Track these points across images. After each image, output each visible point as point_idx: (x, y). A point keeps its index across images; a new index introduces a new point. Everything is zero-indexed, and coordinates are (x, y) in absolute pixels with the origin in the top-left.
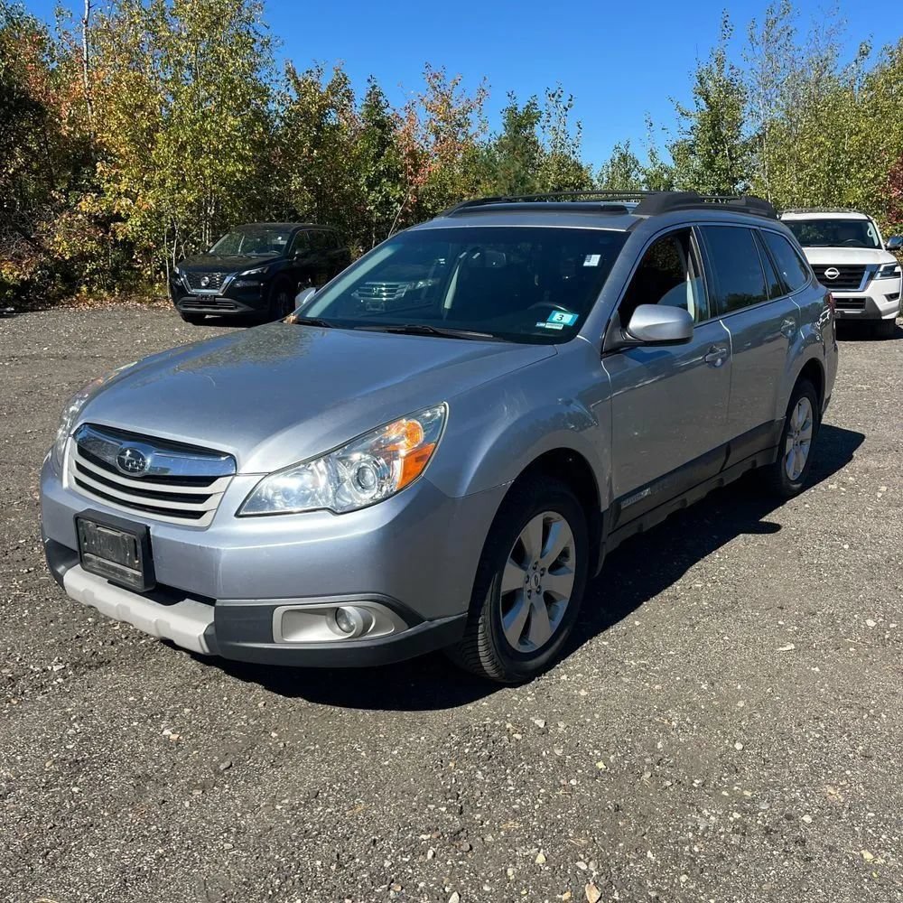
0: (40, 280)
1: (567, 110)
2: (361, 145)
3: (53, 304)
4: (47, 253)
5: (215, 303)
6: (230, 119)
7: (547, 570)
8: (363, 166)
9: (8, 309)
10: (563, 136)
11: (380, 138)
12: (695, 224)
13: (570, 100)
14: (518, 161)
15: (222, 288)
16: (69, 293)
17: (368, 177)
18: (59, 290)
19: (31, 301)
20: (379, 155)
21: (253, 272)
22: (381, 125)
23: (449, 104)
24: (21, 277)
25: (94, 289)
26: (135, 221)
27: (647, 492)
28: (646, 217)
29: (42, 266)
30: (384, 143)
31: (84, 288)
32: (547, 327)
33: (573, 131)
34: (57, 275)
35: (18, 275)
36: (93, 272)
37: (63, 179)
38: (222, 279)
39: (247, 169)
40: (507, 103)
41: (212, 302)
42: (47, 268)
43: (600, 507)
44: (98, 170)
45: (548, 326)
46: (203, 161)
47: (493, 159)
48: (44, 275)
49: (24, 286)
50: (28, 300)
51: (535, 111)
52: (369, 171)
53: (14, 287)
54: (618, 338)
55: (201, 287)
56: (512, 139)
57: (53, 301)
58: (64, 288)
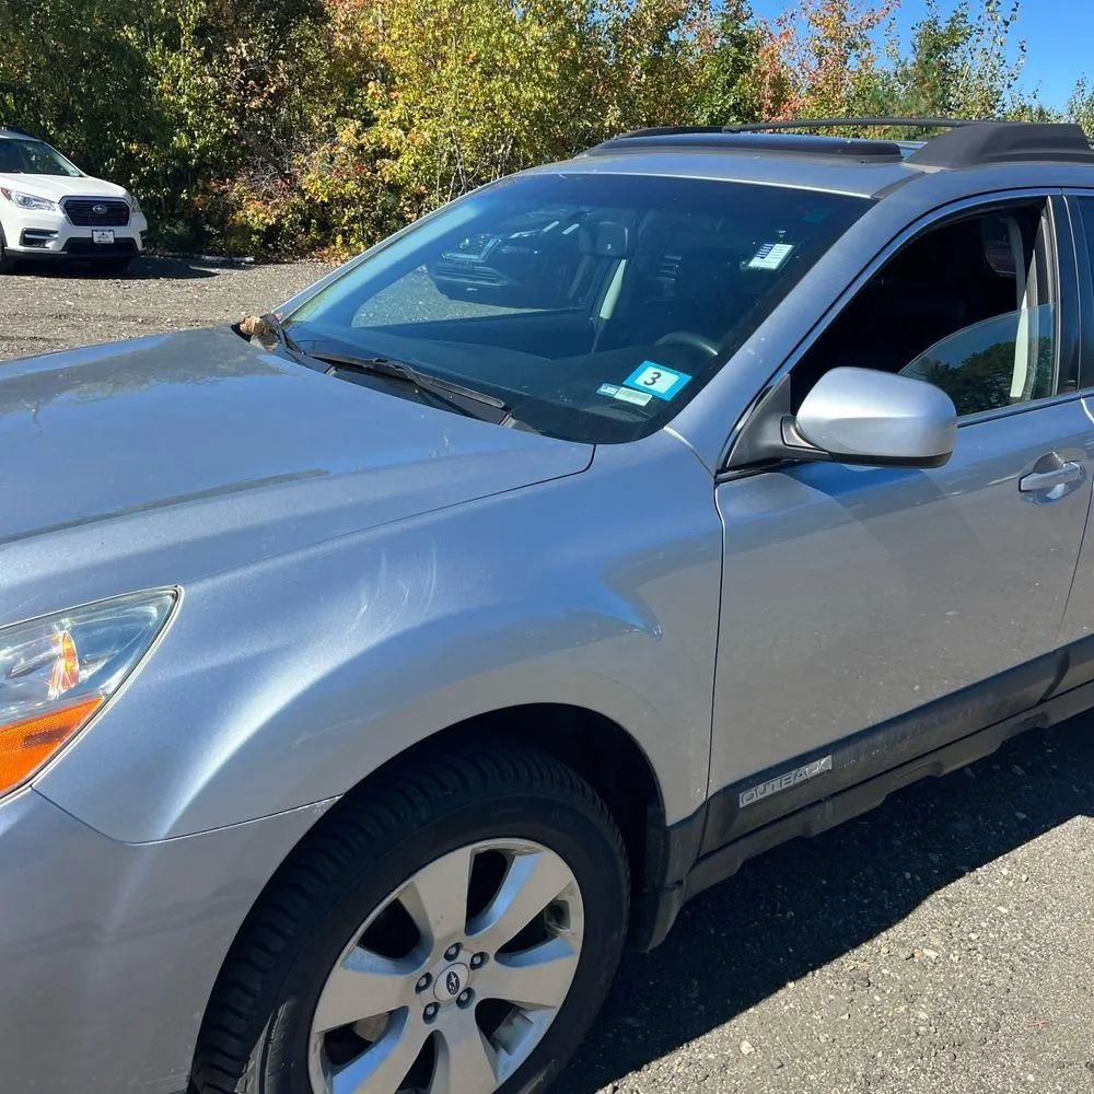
0: (291, 226)
1: (1007, 24)
2: (710, 69)
3: (303, 256)
4: (302, 193)
5: (473, 272)
6: (535, 28)
7: (492, 956)
8: (707, 98)
9: (248, 259)
10: (996, 63)
11: (734, 60)
12: (1058, 192)
13: (1015, 10)
14: (925, 97)
15: (483, 254)
16: (323, 245)
17: (712, 114)
18: (312, 239)
19: (279, 251)
20: (731, 83)
21: (525, 234)
22: (740, 42)
23: (841, 14)
24: (267, 220)
25: (352, 241)
26: (407, 159)
27: (823, 764)
28: (932, 170)
29: (296, 209)
30: (740, 67)
31: (339, 239)
32: (619, 396)
33: (1011, 54)
34: (313, 221)
35: (264, 219)
36: (353, 220)
37: (333, 101)
38: (487, 240)
39: (549, 96)
40: (924, 16)
41: (470, 271)
42: (300, 211)
43: (662, 815)
44: (370, 92)
45: (622, 394)
46: (496, 84)
47: (891, 95)
48: (296, 220)
49: (271, 233)
50: (277, 250)
51: (964, 25)
52: (714, 106)
53: (258, 232)
54: (771, 438)
55: (458, 250)
56: (924, 65)
57: (302, 252)
58: (319, 238)
